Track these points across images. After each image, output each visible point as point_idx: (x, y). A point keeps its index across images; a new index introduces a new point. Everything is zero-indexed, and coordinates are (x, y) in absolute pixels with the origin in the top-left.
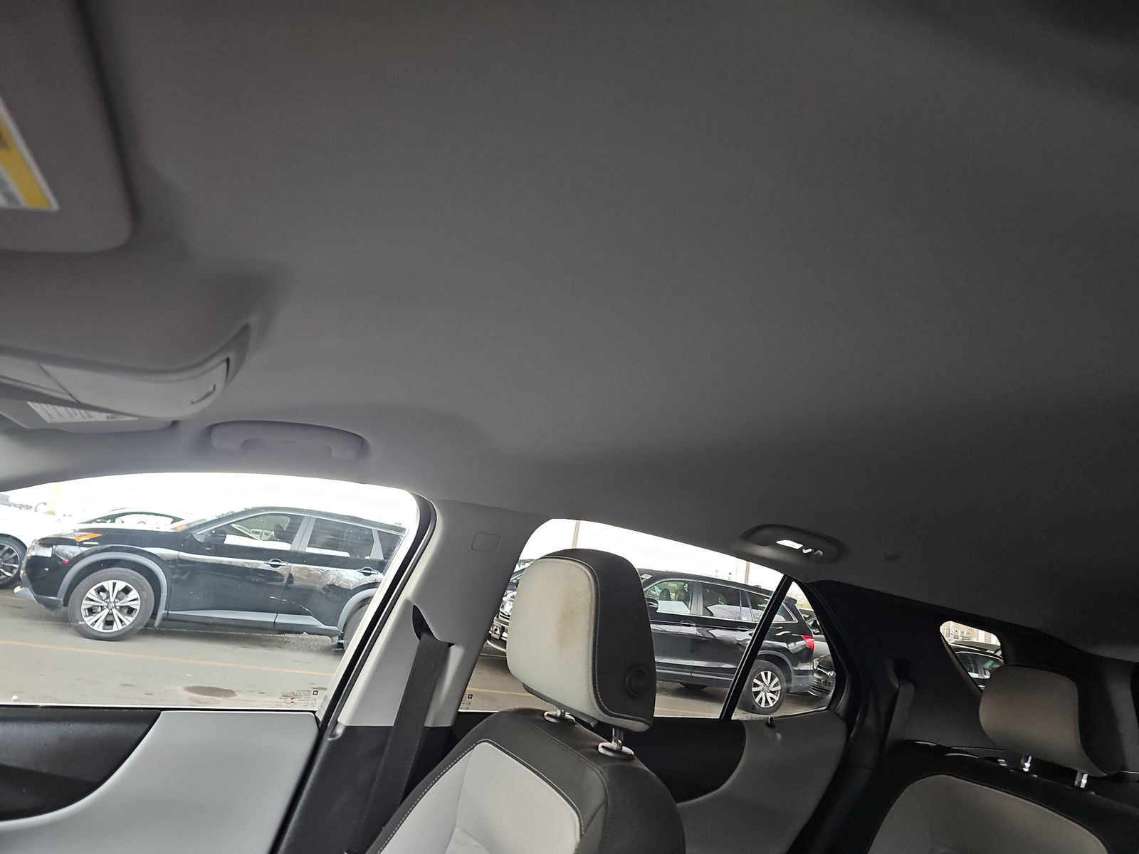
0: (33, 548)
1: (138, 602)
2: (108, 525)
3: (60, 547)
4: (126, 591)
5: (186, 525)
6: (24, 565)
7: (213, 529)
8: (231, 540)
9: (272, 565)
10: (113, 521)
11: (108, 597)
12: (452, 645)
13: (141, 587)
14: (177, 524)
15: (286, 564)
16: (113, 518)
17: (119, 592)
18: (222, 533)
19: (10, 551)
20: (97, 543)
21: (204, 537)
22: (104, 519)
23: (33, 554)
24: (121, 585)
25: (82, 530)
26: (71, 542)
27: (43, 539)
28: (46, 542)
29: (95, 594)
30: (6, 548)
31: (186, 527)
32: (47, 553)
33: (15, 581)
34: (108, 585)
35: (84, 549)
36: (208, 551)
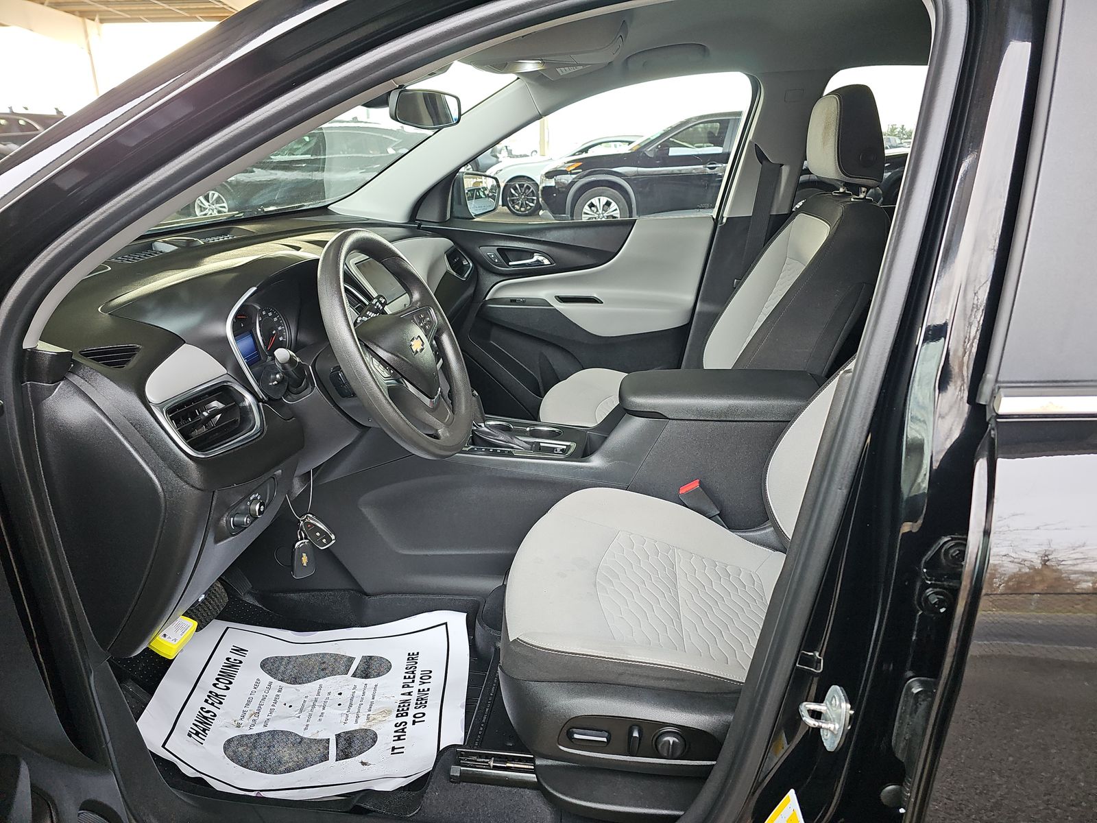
0: (541, 183)
1: (618, 211)
2: (584, 155)
3: (558, 177)
4: (608, 204)
5: (639, 145)
6: (540, 195)
7: (659, 144)
8: (674, 152)
9: (710, 168)
10: (586, 152)
11: (597, 211)
12: (782, 165)
13: (617, 199)
14: (632, 146)
15: (720, 165)
16: (586, 150)
17: (604, 206)
18: (666, 145)
19: (528, 188)
20: (581, 170)
21: (652, 152)
22: (582, 151)
23: (544, 185)
24: (604, 200)
25: (568, 162)
26: (565, 172)
27: (546, 173)
28: (550, 175)
29: (589, 209)
30: (525, 186)
31: (638, 147)
32: (552, 183)
33: (539, 207)
34: (595, 201)
35: (574, 176)
36: (659, 164)
